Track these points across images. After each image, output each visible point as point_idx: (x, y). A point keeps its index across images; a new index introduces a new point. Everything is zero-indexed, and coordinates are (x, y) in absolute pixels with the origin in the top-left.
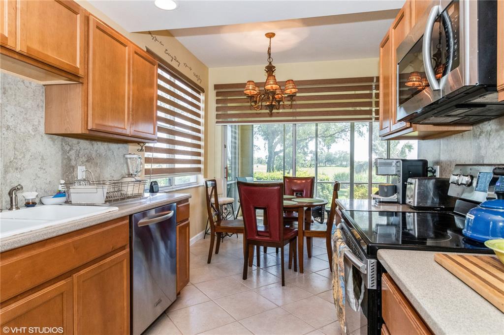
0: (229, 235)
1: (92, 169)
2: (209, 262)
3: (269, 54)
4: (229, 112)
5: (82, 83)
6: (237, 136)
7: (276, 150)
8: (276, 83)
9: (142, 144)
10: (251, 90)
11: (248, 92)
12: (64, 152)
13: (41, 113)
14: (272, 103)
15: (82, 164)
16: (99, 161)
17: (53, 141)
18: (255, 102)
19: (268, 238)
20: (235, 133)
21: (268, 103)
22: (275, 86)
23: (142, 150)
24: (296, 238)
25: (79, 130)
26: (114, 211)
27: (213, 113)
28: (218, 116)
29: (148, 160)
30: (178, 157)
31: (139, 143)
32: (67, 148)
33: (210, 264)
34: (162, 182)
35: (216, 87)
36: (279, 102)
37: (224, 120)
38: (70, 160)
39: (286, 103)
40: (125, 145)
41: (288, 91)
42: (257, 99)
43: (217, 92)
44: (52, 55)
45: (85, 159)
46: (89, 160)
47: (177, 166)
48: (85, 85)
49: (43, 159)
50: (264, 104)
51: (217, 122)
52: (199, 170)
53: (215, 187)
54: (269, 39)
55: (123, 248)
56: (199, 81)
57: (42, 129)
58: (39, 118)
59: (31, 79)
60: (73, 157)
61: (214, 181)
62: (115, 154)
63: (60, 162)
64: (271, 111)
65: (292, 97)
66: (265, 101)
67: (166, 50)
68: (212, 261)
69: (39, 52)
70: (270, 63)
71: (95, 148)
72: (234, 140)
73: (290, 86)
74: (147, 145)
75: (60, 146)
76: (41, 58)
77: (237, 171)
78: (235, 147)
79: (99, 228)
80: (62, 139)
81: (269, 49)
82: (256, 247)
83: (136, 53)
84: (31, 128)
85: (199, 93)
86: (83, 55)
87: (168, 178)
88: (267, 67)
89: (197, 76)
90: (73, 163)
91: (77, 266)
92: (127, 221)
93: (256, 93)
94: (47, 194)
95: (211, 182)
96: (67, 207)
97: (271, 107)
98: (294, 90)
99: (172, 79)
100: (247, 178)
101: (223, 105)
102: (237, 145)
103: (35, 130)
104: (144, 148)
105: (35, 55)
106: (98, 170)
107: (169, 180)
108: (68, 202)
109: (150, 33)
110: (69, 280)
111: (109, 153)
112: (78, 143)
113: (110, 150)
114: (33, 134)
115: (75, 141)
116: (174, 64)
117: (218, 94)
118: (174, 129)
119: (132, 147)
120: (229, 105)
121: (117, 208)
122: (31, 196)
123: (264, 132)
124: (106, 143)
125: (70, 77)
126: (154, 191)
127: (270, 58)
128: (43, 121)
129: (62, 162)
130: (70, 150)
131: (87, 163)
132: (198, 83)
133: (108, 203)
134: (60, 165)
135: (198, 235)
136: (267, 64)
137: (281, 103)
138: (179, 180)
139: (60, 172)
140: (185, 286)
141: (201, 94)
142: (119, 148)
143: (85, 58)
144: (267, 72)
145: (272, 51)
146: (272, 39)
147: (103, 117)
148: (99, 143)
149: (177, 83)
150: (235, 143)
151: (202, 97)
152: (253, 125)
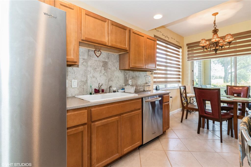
0: (194, 112)
1: (134, 81)
2: (182, 122)
3: (215, 24)
4: (195, 55)
5: (128, 52)
6: (201, 66)
7: (229, 72)
8: (218, 38)
9: (152, 72)
10: (203, 44)
11: (202, 45)
12: (125, 75)
13: (118, 64)
14: (216, 48)
15: (131, 79)
16: (136, 78)
17: (122, 72)
18: (206, 49)
19: (212, 116)
20: (200, 64)
21: (214, 48)
22: (217, 39)
23: (152, 74)
24: (232, 118)
25: (127, 68)
26: (136, 96)
27: (186, 56)
28: (188, 58)
29: (155, 78)
30: (168, 76)
31: (151, 71)
32: (126, 74)
33: (182, 123)
34: (161, 86)
35: (187, 45)
36: (222, 47)
37: (192, 59)
38: (126, 78)
39: (226, 47)
40: (146, 72)
41: (227, 40)
42: (207, 47)
43: (188, 47)
44: (119, 45)
45: (131, 77)
46: (133, 78)
47: (169, 80)
48: (129, 53)
49: (118, 78)
50: (211, 49)
51: (188, 60)
52: (179, 81)
53: (185, 89)
54: (214, 16)
55: (139, 109)
56: (179, 44)
57: (118, 68)
58: (117, 65)
59: (115, 53)
60: (127, 77)
61: (185, 86)
62: (142, 75)
63: (123, 78)
64: (216, 52)
65: (230, 43)
66: (212, 48)
67: (163, 34)
68: (183, 121)
69: (115, 45)
70: (215, 28)
71: (135, 74)
72: (199, 68)
73: (229, 37)
74: (154, 72)
75: (123, 73)
76: (116, 47)
77: (201, 82)
78: (200, 71)
79: (130, 101)
80: (124, 71)
81: (215, 21)
82: (206, 119)
83: (147, 38)
84: (115, 68)
85: (179, 49)
86: (128, 43)
87: (164, 85)
88: (213, 31)
89: (178, 42)
90: (127, 79)
91: (122, 113)
92: (141, 100)
93: (206, 44)
94: (119, 89)
95: (183, 87)
96: (124, 93)
97: (216, 50)
98: (231, 39)
99: (166, 45)
100: (207, 85)
101: (192, 52)
102: (201, 70)
103: (117, 69)
104: (153, 73)
105: (114, 46)
106: (136, 81)
107: (165, 85)
108: (124, 92)
109: (155, 29)
110: (120, 117)
111: (140, 75)
112: (129, 72)
113: (140, 74)
114: (116, 70)
115: (128, 72)
116: (166, 39)
117: (188, 48)
118: (167, 65)
119: (148, 73)
120: (194, 52)
121: (137, 95)
122: (115, 89)
123: (222, 63)
124: (138, 72)
125: (124, 51)
126: (158, 89)
127: (215, 25)
128: (119, 66)
129: (124, 79)
130: (126, 75)
131: (132, 79)
132: (178, 45)
133: (135, 93)
134: (123, 80)
135: (179, 109)
136: (214, 29)
137: (223, 47)
138: (169, 86)
139: (123, 82)
140: (167, 129)
141: (180, 49)
142: (143, 74)
143: (129, 44)
144: (213, 33)
145: (216, 22)
146: (216, 16)
147: (135, 63)
148: (136, 72)
149: (168, 46)
150: (200, 69)
151: (180, 50)
152: (210, 60)
